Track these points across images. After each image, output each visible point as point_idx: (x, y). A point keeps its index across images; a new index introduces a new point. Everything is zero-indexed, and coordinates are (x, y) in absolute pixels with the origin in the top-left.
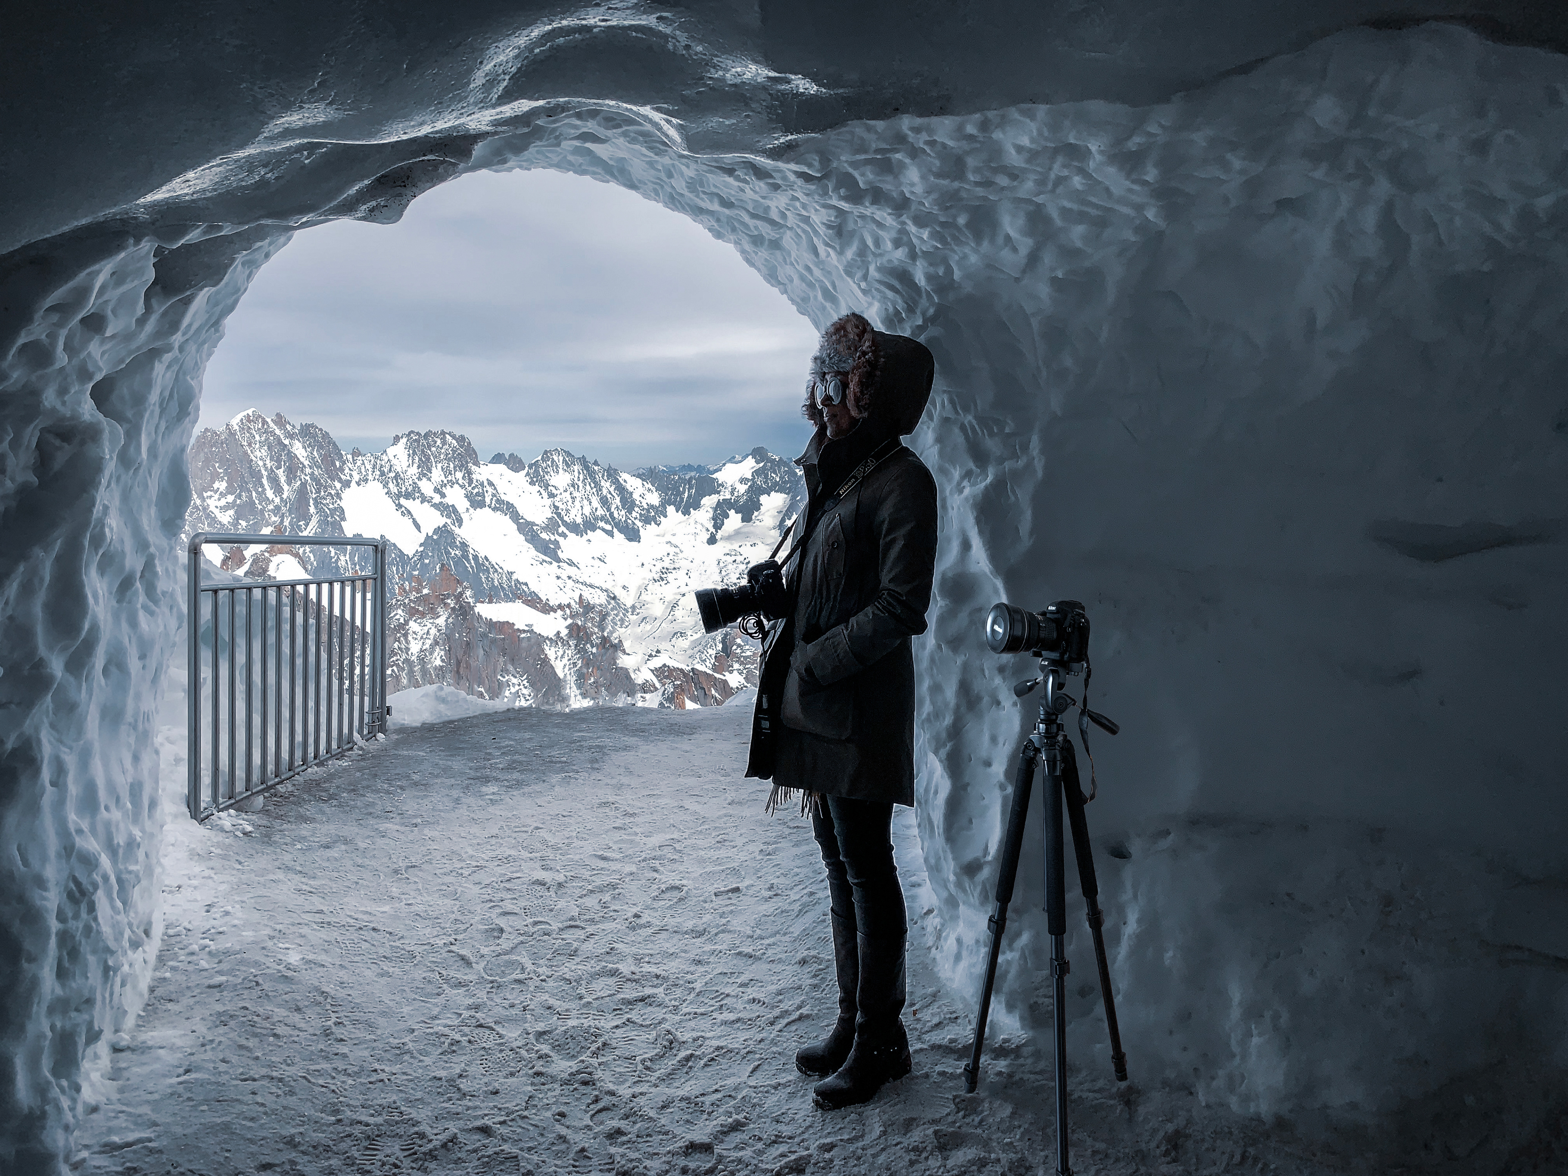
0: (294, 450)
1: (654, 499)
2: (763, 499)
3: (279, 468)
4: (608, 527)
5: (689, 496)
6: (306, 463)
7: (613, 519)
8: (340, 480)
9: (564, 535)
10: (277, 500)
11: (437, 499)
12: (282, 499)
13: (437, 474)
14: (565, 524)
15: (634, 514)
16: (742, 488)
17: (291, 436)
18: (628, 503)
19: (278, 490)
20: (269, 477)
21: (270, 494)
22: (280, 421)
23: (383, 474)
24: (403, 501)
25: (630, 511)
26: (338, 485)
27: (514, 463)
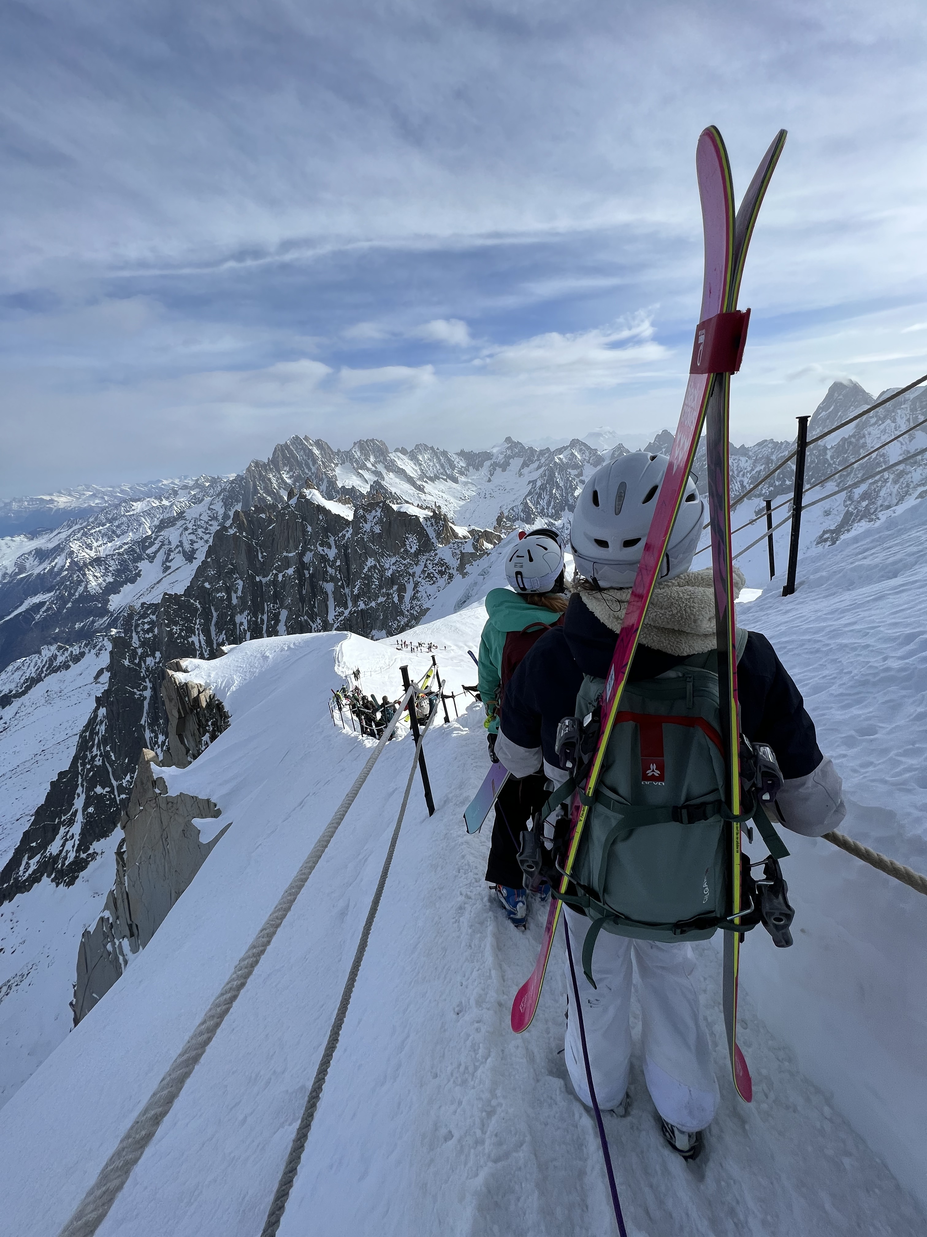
0: (314, 451)
1: (463, 464)
2: (511, 461)
3: (309, 459)
4: (445, 477)
5: (479, 461)
6: (320, 456)
7: (446, 473)
8: (334, 463)
9: (426, 482)
10: (310, 473)
11: (374, 468)
12: (311, 473)
13: (372, 459)
14: (427, 477)
15: (455, 471)
16: (501, 457)
17: (311, 445)
18: (453, 467)
19: (310, 469)
20: (305, 465)
21: (306, 471)
22: (306, 438)
23: (351, 459)
24: (360, 471)
25: (453, 470)
26: (333, 466)
27: (404, 451)
